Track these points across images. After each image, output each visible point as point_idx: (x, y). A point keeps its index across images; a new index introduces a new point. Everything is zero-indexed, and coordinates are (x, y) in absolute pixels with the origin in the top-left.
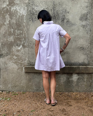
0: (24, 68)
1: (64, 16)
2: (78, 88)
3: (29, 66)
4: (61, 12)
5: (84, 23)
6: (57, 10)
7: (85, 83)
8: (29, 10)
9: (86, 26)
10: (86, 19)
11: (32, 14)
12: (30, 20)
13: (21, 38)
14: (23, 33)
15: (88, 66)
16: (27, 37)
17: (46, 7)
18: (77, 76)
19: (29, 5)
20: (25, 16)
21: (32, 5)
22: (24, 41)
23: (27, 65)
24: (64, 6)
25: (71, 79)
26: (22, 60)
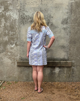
0: (16, 62)
1: (49, 20)
2: (60, 79)
3: (21, 61)
4: (47, 17)
5: (65, 26)
7: (65, 75)
8: (21, 15)
9: (67, 28)
10: (67, 23)
11: (23, 18)
12: (22, 23)
13: (14, 38)
14: (15, 34)
15: (67, 61)
16: (19, 38)
19: (20, 11)
20: (17, 20)
21: (23, 11)
22: (16, 40)
23: (19, 60)
24: (49, 12)
25: (54, 72)
26: (15, 56)
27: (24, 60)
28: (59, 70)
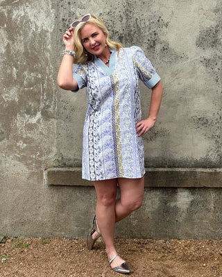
0: (45, 173)
1: (155, 34)
2: (192, 229)
3: (60, 169)
4: (147, 23)
6: (137, 19)
7: (210, 216)
9: (214, 61)
10: (214, 43)
13: (39, 92)
14: (43, 79)
15: (218, 170)
16: (55, 91)
17: (108, 11)
18: (188, 197)
19: (60, 5)
20: (49, 35)
21: (69, 3)
22: (46, 100)
23: (54, 167)
24: (155, 8)
25: (172, 204)
26: (41, 151)
27: (71, 166)
28: (190, 199)
